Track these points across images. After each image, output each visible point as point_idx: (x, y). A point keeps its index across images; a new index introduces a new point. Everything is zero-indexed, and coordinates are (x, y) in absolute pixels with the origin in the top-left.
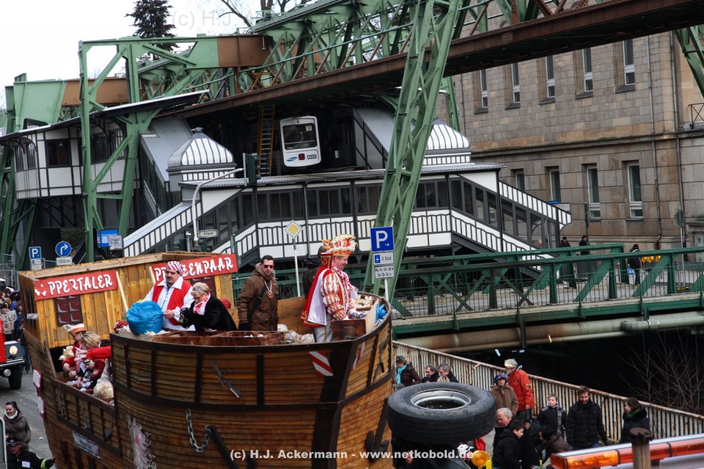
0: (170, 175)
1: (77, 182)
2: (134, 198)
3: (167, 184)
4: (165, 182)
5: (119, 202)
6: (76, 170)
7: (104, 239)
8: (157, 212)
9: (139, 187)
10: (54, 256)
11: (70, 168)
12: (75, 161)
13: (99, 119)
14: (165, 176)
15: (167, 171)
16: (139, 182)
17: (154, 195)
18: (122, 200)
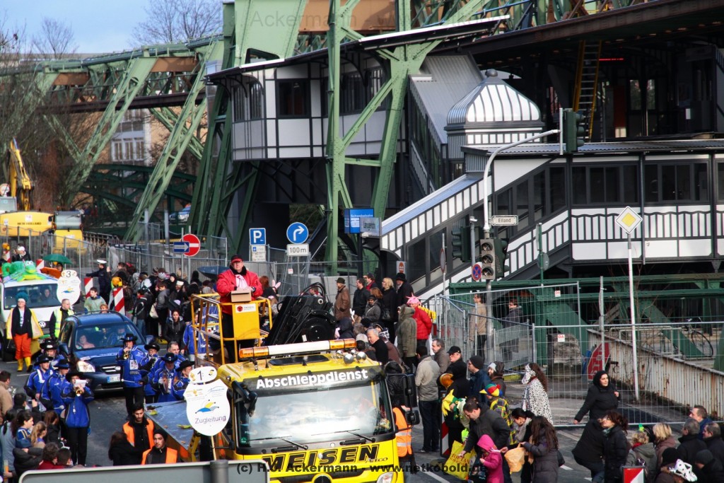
0: (449, 135)
1: (317, 141)
2: (397, 166)
3: (444, 148)
4: (442, 145)
5: (375, 171)
6: (317, 123)
7: (355, 222)
8: (429, 187)
9: (404, 151)
10: (284, 243)
11: (308, 120)
12: (316, 110)
13: (352, 52)
14: (443, 137)
15: (446, 129)
16: (404, 144)
17: (425, 163)
18: (379, 168)
